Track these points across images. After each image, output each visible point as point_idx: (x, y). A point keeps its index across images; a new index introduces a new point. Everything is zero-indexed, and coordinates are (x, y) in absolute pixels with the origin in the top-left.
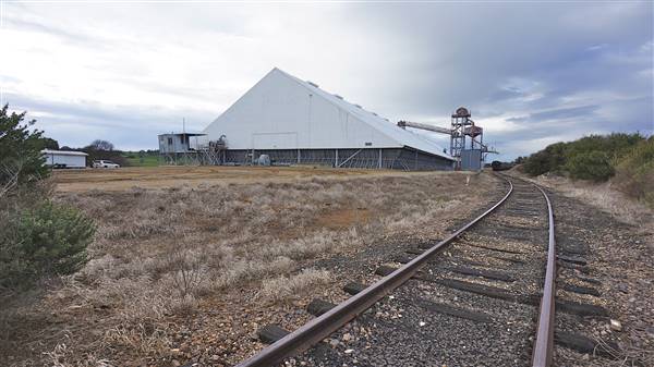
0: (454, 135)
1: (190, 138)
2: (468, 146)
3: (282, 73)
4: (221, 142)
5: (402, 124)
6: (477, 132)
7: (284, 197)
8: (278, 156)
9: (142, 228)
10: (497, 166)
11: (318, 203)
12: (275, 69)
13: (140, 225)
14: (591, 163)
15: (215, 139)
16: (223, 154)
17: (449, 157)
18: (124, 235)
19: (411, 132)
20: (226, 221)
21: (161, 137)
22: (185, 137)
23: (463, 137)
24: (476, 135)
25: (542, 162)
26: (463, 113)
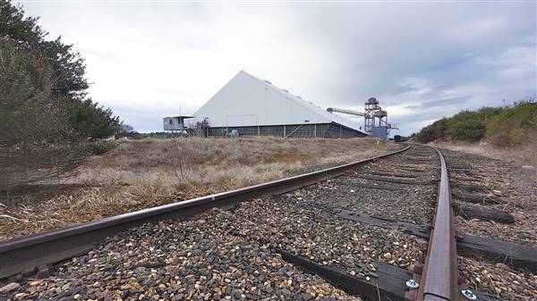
0: (367, 117)
1: (185, 120)
2: (377, 124)
3: (247, 74)
4: (205, 122)
5: (330, 110)
6: (383, 114)
7: (249, 146)
8: (244, 131)
9: (152, 160)
10: (398, 139)
11: (273, 151)
12: (242, 71)
13: (151, 158)
14: (467, 128)
15: (201, 120)
16: (206, 130)
17: (364, 132)
18: (140, 164)
19: (337, 116)
20: (210, 158)
21: (165, 119)
22: (181, 119)
23: (373, 118)
24: (382, 117)
25: (430, 133)
26: (373, 102)
